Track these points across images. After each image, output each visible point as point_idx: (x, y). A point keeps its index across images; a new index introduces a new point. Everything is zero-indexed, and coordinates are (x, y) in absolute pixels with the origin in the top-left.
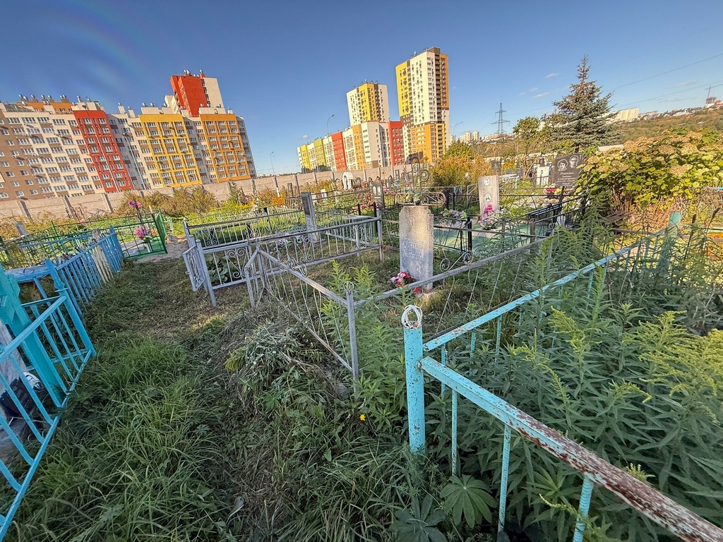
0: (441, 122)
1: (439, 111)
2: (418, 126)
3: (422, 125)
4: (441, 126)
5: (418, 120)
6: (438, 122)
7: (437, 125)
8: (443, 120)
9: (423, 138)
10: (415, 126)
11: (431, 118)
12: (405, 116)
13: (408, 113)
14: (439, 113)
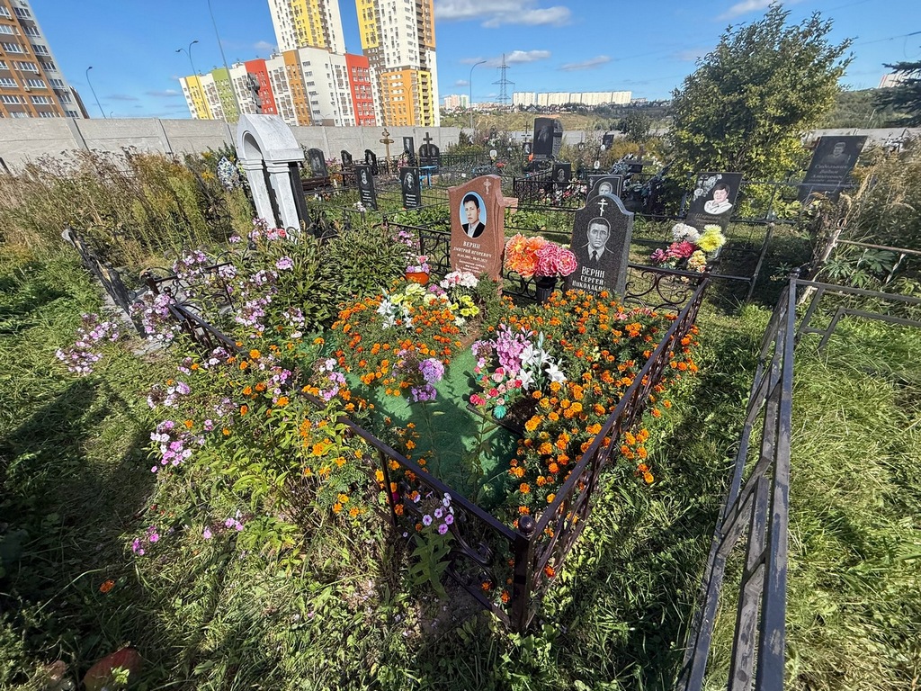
0: (425, 69)
1: (422, 50)
2: (393, 70)
3: (398, 68)
4: (426, 76)
5: (392, 61)
7: (420, 73)
8: (428, 66)
9: (401, 91)
10: (387, 70)
11: (411, 59)
12: (371, 49)
13: (375, 46)
14: (421, 54)
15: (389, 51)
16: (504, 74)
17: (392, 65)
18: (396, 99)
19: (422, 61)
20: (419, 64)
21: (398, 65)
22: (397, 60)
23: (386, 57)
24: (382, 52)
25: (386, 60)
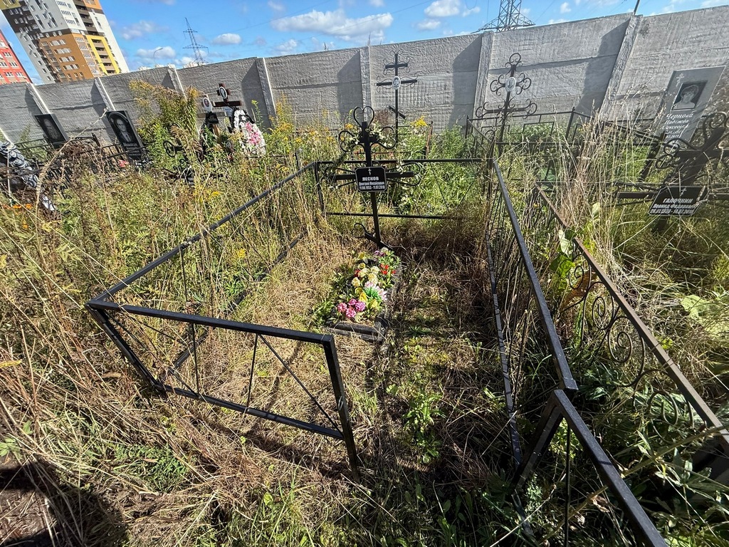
0: (96, 33)
1: (83, 12)
2: (51, 34)
3: (57, 32)
4: (99, 41)
5: (45, 22)
6: (91, 33)
7: (90, 37)
8: (99, 30)
9: (71, 59)
10: (44, 34)
11: (71, 22)
12: (13, 10)
13: (14, 6)
14: (83, 16)
15: (36, 13)
16: (193, 38)
17: (48, 29)
18: (69, 67)
19: (87, 24)
20: (84, 28)
21: (54, 29)
22: (52, 23)
23: (37, 20)
24: (28, 13)
25: (38, 23)
